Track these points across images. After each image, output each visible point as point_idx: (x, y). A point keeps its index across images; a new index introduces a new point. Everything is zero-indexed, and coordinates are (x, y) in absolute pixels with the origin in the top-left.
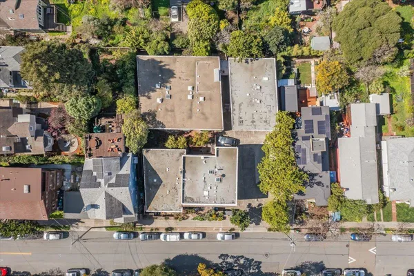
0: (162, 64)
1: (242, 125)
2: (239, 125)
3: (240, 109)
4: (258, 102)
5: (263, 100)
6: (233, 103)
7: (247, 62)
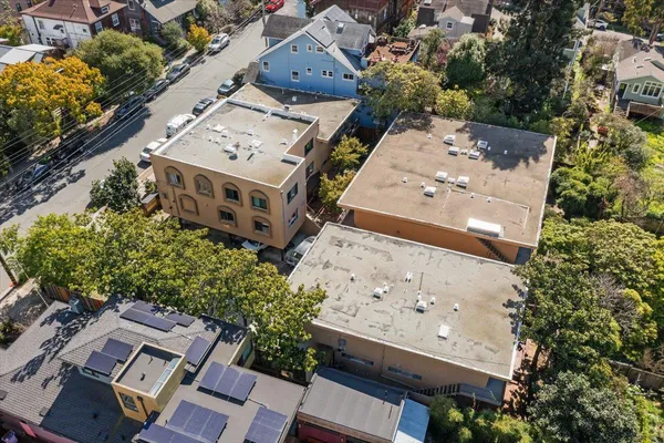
0: (531, 161)
1: (331, 243)
2: (333, 237)
3: (376, 251)
4: (380, 291)
5: (380, 305)
6: (395, 242)
7: (510, 304)
